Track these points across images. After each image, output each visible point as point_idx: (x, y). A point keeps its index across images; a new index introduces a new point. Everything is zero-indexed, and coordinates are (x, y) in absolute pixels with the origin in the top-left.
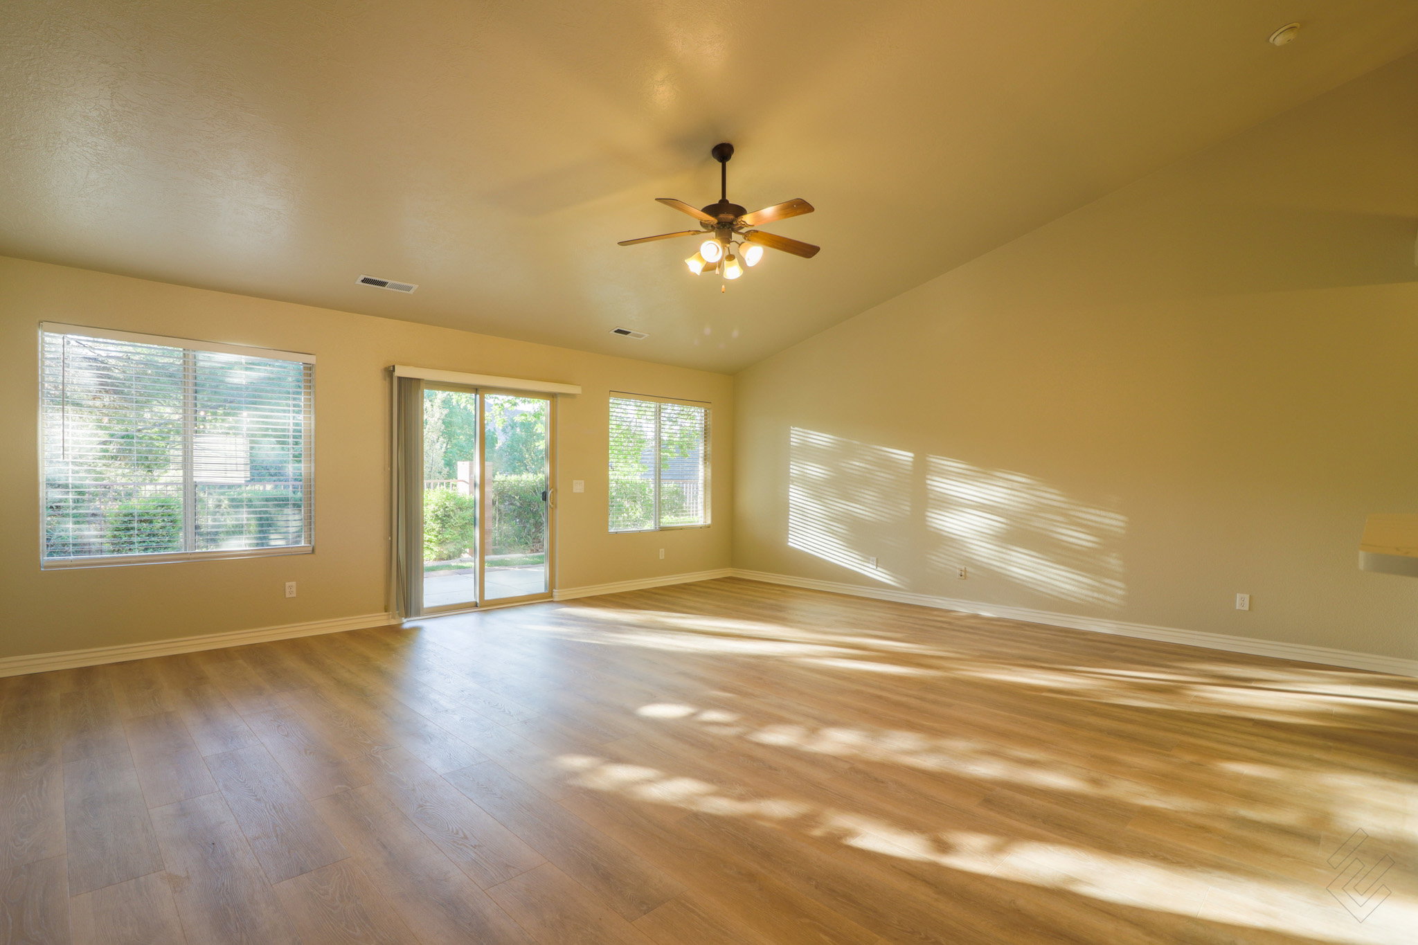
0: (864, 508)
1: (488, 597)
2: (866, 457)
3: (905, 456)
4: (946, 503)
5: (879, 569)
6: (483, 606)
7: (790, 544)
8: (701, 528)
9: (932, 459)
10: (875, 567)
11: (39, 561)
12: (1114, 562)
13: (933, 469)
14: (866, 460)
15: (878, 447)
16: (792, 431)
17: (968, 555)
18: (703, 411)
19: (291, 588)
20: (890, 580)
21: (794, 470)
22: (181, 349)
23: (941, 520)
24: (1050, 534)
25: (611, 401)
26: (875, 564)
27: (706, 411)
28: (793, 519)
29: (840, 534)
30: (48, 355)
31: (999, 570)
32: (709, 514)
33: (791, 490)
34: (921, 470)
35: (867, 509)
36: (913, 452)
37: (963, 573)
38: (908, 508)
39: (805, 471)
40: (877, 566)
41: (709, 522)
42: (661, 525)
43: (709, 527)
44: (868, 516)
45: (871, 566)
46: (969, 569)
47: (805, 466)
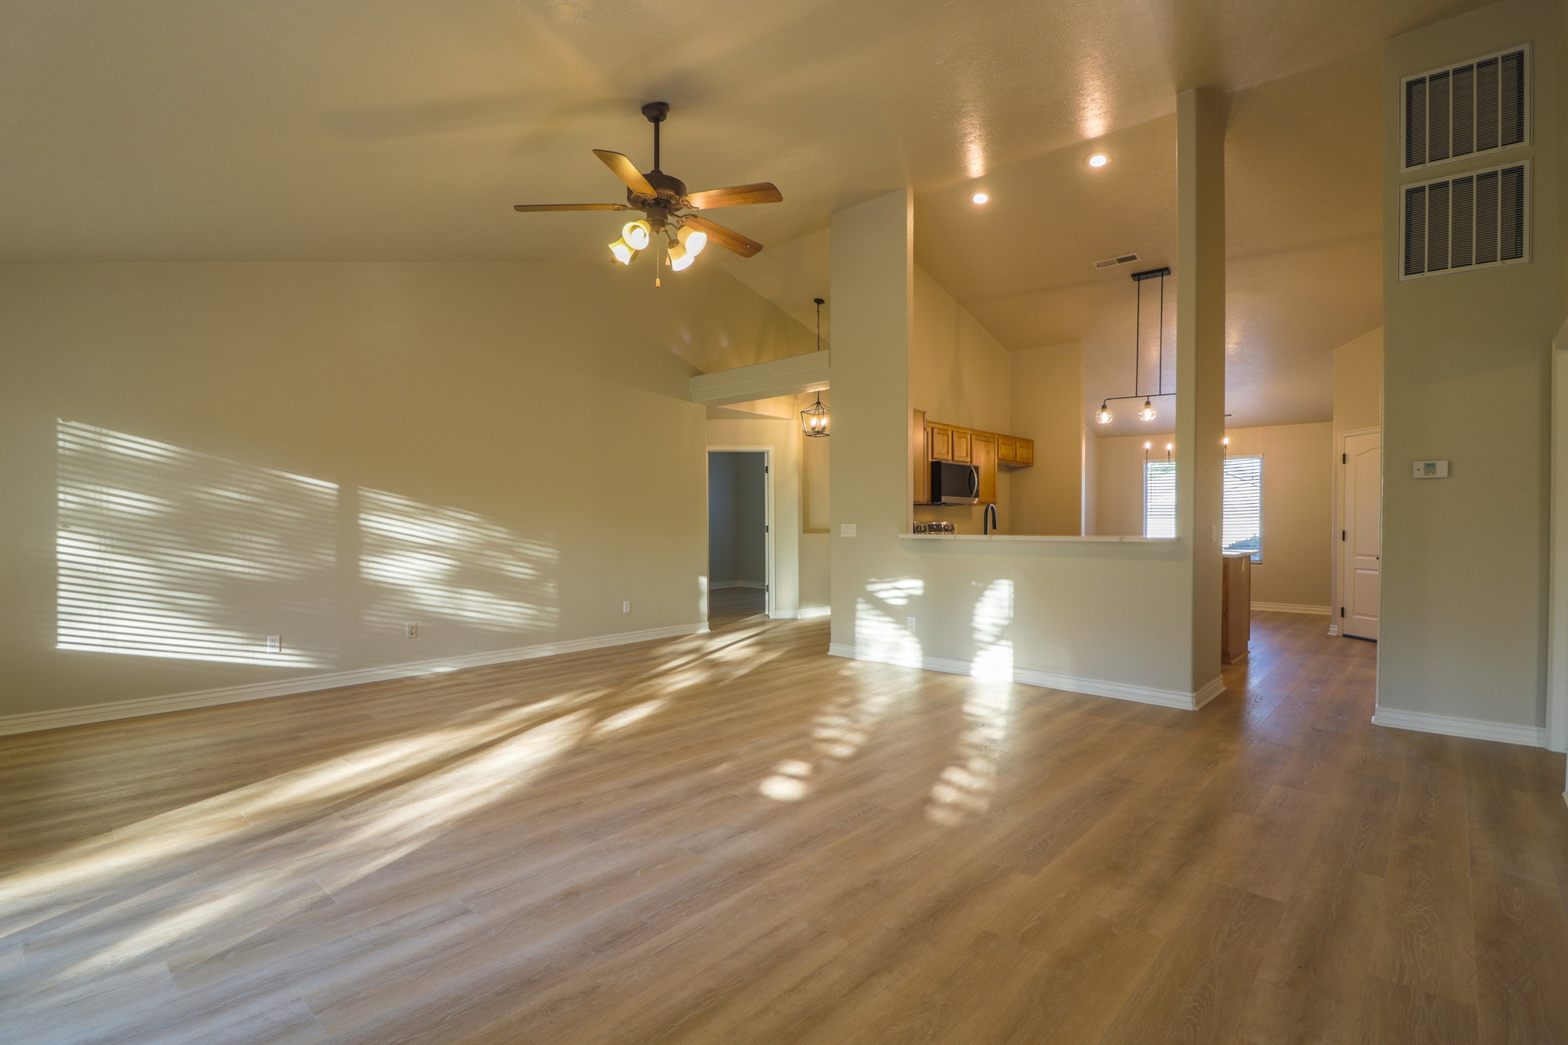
0: (252, 564)
2: (254, 486)
3: (325, 487)
4: (386, 546)
5: (284, 651)
7: (61, 646)
9: (367, 494)
10: (275, 650)
12: (550, 589)
13: (367, 505)
14: (253, 490)
15: (277, 473)
16: (60, 428)
17: (419, 607)
20: (305, 662)
21: (68, 499)
23: (377, 569)
24: (503, 572)
26: (278, 644)
28: (67, 595)
29: (201, 610)
31: (454, 618)
33: (60, 541)
34: (349, 507)
35: (257, 565)
36: (337, 483)
37: (414, 631)
38: (332, 559)
40: (281, 647)
44: (260, 575)
45: (268, 649)
46: (420, 624)
47: (100, 496)
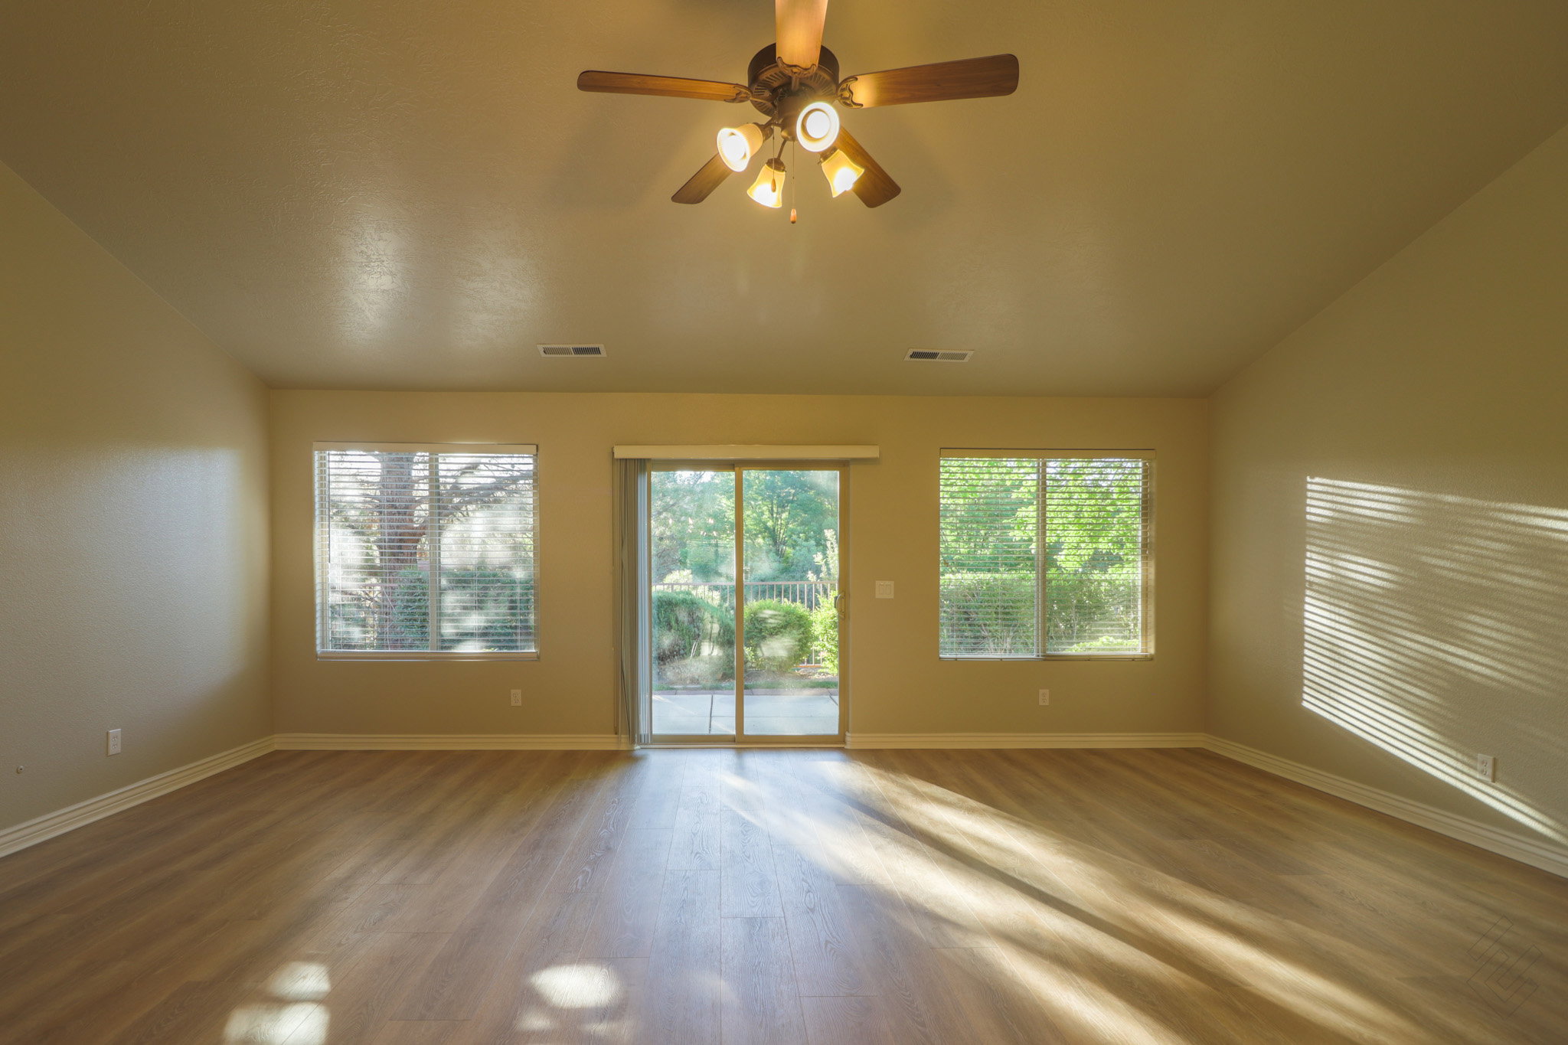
1: (748, 731)
5: (1498, 784)
6: (742, 742)
7: (1305, 704)
8: (1133, 660)
10: (1489, 780)
11: (316, 652)
16: (1309, 487)
18: (1140, 465)
19: (516, 697)
20: (1529, 816)
21: (1315, 566)
22: (428, 454)
25: (942, 462)
26: (1490, 771)
27: (1144, 464)
28: (1313, 664)
30: (332, 471)
32: (1152, 639)
33: (1307, 606)
39: (1343, 572)
40: (1494, 781)
41: (1152, 651)
42: (1048, 652)
43: (1151, 659)
45: (1482, 778)
47: (1341, 563)
